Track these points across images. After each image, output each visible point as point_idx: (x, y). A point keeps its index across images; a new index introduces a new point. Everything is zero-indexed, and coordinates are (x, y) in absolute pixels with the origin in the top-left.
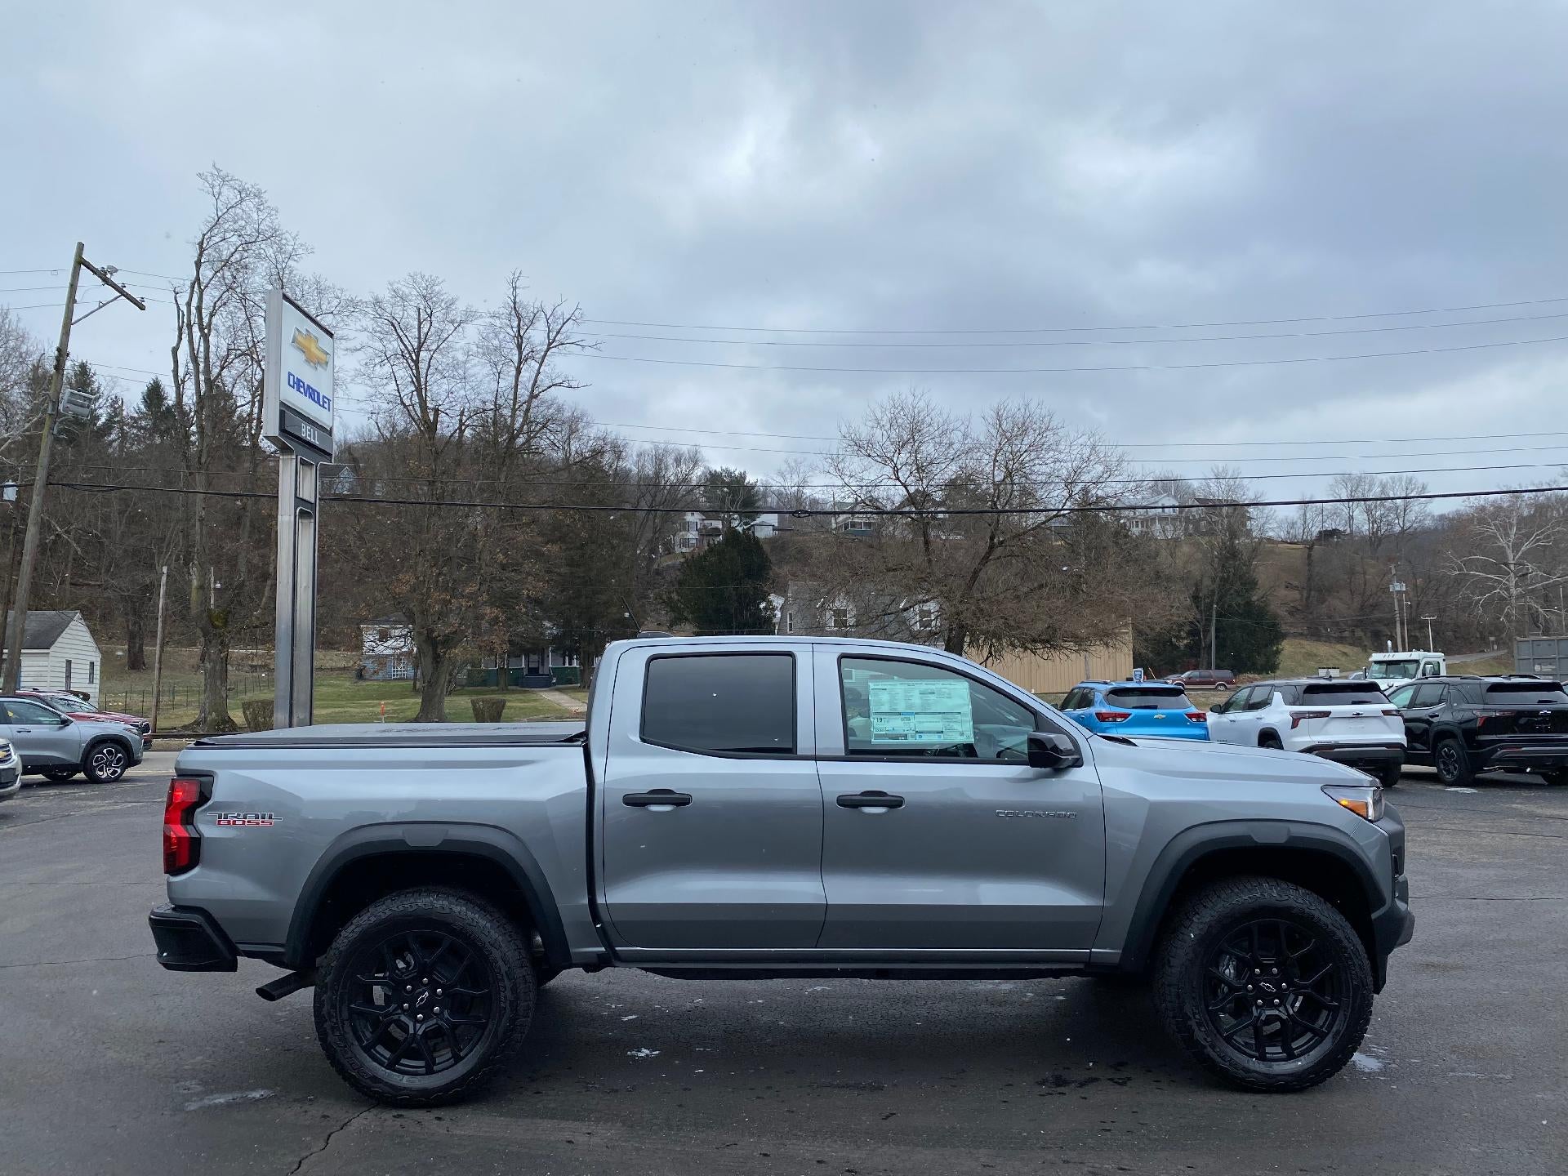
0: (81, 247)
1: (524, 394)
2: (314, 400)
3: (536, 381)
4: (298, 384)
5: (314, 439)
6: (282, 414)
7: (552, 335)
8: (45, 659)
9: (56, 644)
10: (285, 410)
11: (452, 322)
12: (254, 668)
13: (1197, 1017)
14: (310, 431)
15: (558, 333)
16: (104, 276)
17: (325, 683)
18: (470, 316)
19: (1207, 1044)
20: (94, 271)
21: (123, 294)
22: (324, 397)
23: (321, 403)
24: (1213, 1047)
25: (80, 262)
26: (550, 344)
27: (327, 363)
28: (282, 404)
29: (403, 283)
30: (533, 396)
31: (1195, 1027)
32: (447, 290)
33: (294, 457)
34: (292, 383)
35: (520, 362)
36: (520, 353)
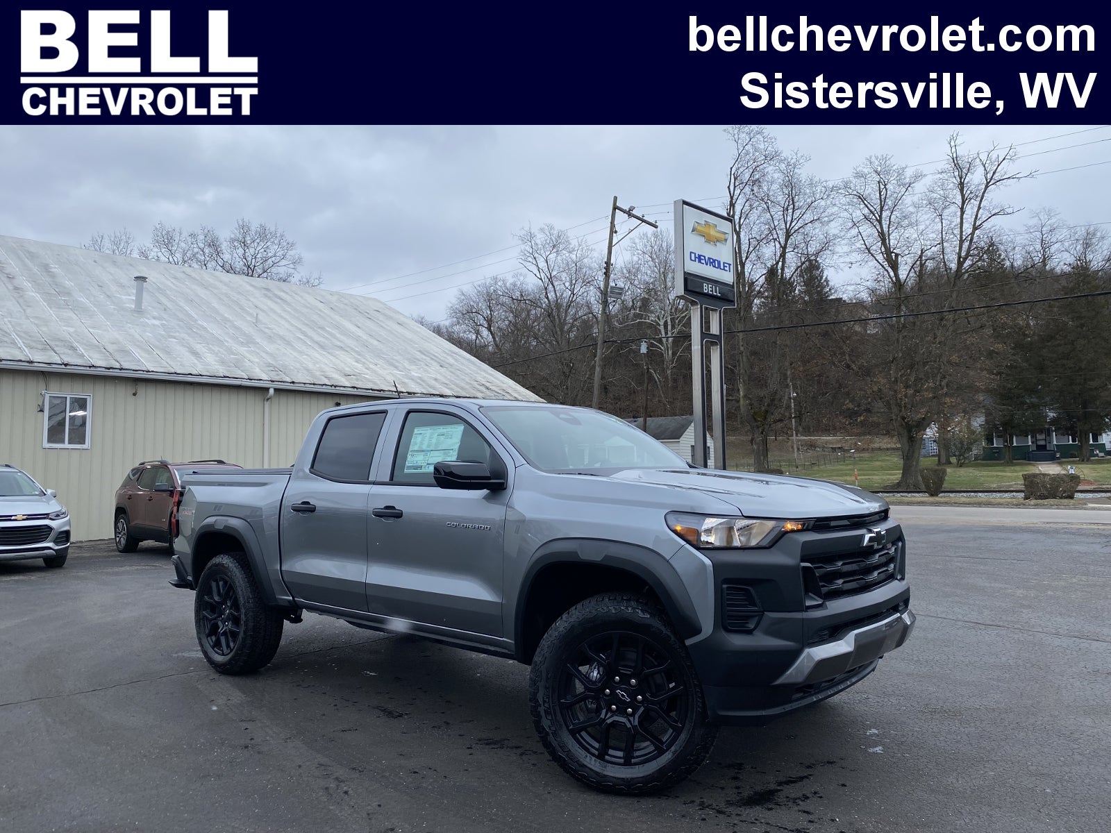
0: (615, 199)
1: (968, 228)
2: (715, 267)
3: (977, 216)
4: (699, 258)
5: (716, 292)
6: (686, 280)
7: (989, 176)
8: (678, 445)
9: (683, 436)
10: (689, 279)
11: (904, 185)
12: (834, 449)
13: (546, 705)
14: (712, 288)
15: (994, 173)
16: (629, 213)
17: (880, 459)
18: (918, 177)
19: (550, 732)
20: (624, 211)
21: (644, 221)
22: (724, 263)
23: (722, 267)
24: (555, 734)
25: (615, 208)
26: (988, 183)
27: (726, 240)
28: (685, 273)
29: (863, 166)
30: (975, 228)
31: (543, 713)
32: (896, 163)
33: (699, 306)
34: (693, 258)
35: (963, 203)
36: (963, 196)
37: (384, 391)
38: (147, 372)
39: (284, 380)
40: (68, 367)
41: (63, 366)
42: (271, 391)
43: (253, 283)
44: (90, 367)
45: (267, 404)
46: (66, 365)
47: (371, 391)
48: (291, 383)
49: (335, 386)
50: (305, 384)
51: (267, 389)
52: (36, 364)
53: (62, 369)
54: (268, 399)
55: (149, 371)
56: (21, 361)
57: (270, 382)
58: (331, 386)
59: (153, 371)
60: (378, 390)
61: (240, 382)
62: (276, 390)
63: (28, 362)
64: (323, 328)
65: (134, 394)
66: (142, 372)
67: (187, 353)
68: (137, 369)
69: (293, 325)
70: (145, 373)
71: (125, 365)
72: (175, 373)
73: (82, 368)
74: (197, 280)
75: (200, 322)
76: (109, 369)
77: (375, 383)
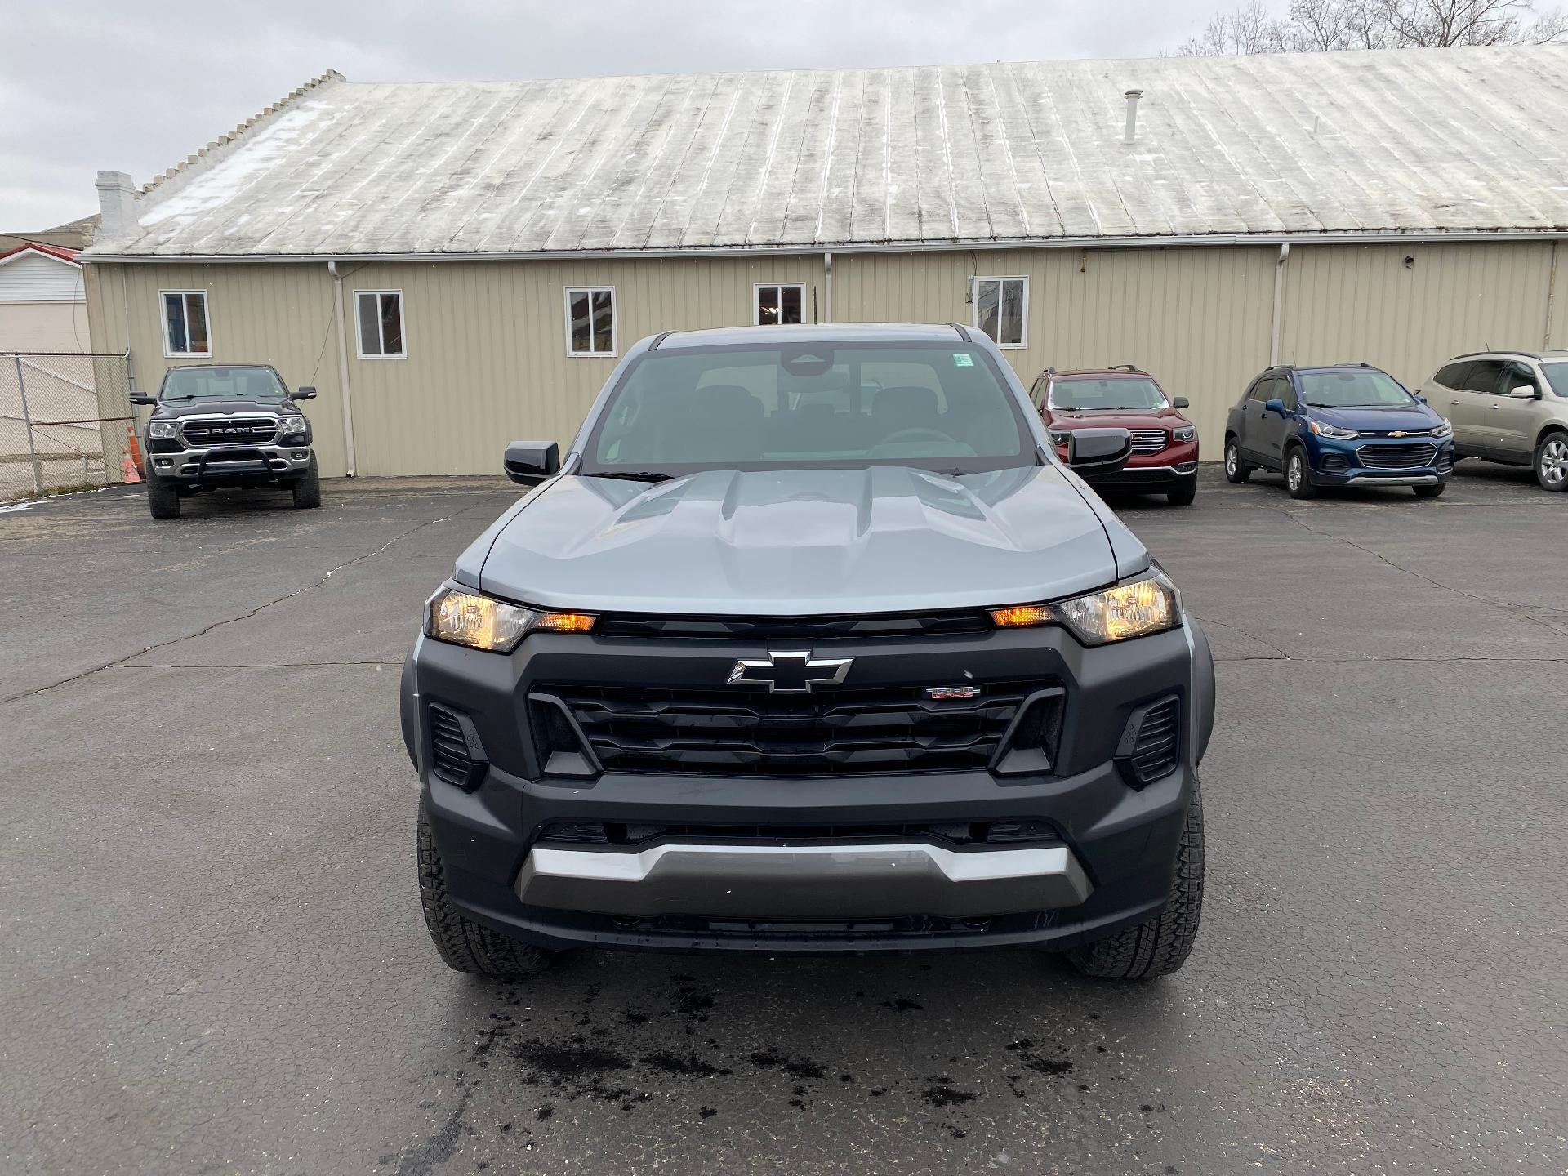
37: (1503, 229)
38: (1097, 236)
39: (1310, 227)
40: (998, 241)
41: (992, 241)
42: (1285, 249)
43: (1348, 61)
44: (1024, 238)
45: (1280, 270)
46: (995, 239)
47: (1475, 232)
48: (1321, 231)
49: (1404, 230)
50: (1346, 231)
51: (1278, 246)
52: (961, 242)
53: (991, 245)
54: (1281, 262)
55: (1100, 236)
56: (944, 239)
57: (1285, 235)
58: (1396, 230)
59: (1104, 235)
60: (1490, 229)
61: (1233, 239)
62: (1293, 246)
63: (951, 239)
64: (1441, 124)
65: (1083, 271)
66: (1091, 238)
67: (1169, 200)
68: (1084, 234)
69: (1383, 125)
70: (1095, 238)
71: (1070, 231)
72: (1137, 235)
73: (1015, 241)
74: (1248, 74)
75: (1218, 147)
76: (1047, 238)
77: (1492, 217)
